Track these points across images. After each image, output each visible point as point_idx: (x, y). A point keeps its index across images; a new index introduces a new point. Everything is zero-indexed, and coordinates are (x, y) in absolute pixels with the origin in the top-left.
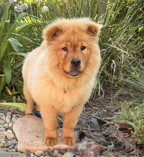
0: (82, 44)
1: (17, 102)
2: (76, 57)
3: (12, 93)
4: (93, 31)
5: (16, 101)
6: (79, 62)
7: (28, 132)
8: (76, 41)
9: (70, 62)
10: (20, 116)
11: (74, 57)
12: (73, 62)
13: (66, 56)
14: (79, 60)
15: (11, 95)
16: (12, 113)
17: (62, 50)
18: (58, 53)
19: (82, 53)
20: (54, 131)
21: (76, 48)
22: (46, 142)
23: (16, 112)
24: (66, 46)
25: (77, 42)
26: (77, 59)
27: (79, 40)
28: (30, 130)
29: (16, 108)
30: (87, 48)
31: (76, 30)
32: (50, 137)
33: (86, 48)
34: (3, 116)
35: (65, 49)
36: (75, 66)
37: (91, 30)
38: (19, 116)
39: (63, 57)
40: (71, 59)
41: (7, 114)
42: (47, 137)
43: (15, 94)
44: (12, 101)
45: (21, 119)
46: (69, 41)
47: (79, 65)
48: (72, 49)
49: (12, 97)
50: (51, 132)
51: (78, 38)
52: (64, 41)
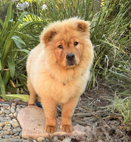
0: (75, 40)
1: (20, 93)
3: (15, 86)
7: (31, 121)
8: (69, 38)
9: (66, 57)
10: (24, 106)
12: (68, 57)
15: (15, 87)
16: (16, 104)
20: (54, 120)
21: (70, 45)
22: (47, 130)
25: (70, 40)
27: (72, 38)
28: (33, 119)
29: (20, 99)
31: (68, 29)
32: (51, 125)
34: (8, 107)
38: (22, 106)
41: (12, 105)
44: (16, 93)
45: (24, 109)
46: (63, 39)
49: (15, 89)
50: (51, 120)
51: (71, 36)
52: (58, 40)
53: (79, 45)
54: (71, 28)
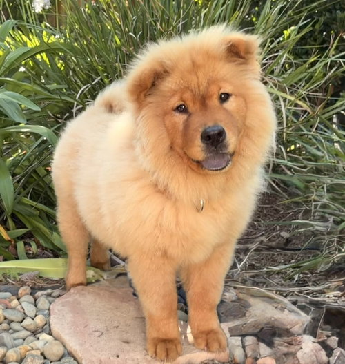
0: (220, 89)
2: (210, 124)
4: (242, 54)
5: (27, 254)
6: (221, 134)
7: (97, 334)
8: (205, 85)
10: (56, 293)
11: (205, 125)
12: (206, 135)
13: (187, 125)
14: (220, 128)
15: (9, 239)
16: (32, 288)
17: (174, 112)
18: (167, 122)
19: (225, 109)
21: (207, 101)
22: (156, 352)
23: (41, 283)
24: (182, 103)
25: (207, 88)
26: (214, 126)
27: (211, 82)
29: (37, 272)
30: (236, 96)
31: (200, 60)
33: (231, 95)
35: (182, 109)
36: (212, 144)
37: (235, 53)
38: (52, 293)
39: (181, 128)
40: (201, 130)
41: (20, 292)
42: (154, 339)
43: (19, 235)
46: (187, 88)
47: (224, 139)
48: (198, 106)
49: (11, 244)
51: (208, 77)
52: (174, 91)
53: (231, 99)
54: (209, 55)
